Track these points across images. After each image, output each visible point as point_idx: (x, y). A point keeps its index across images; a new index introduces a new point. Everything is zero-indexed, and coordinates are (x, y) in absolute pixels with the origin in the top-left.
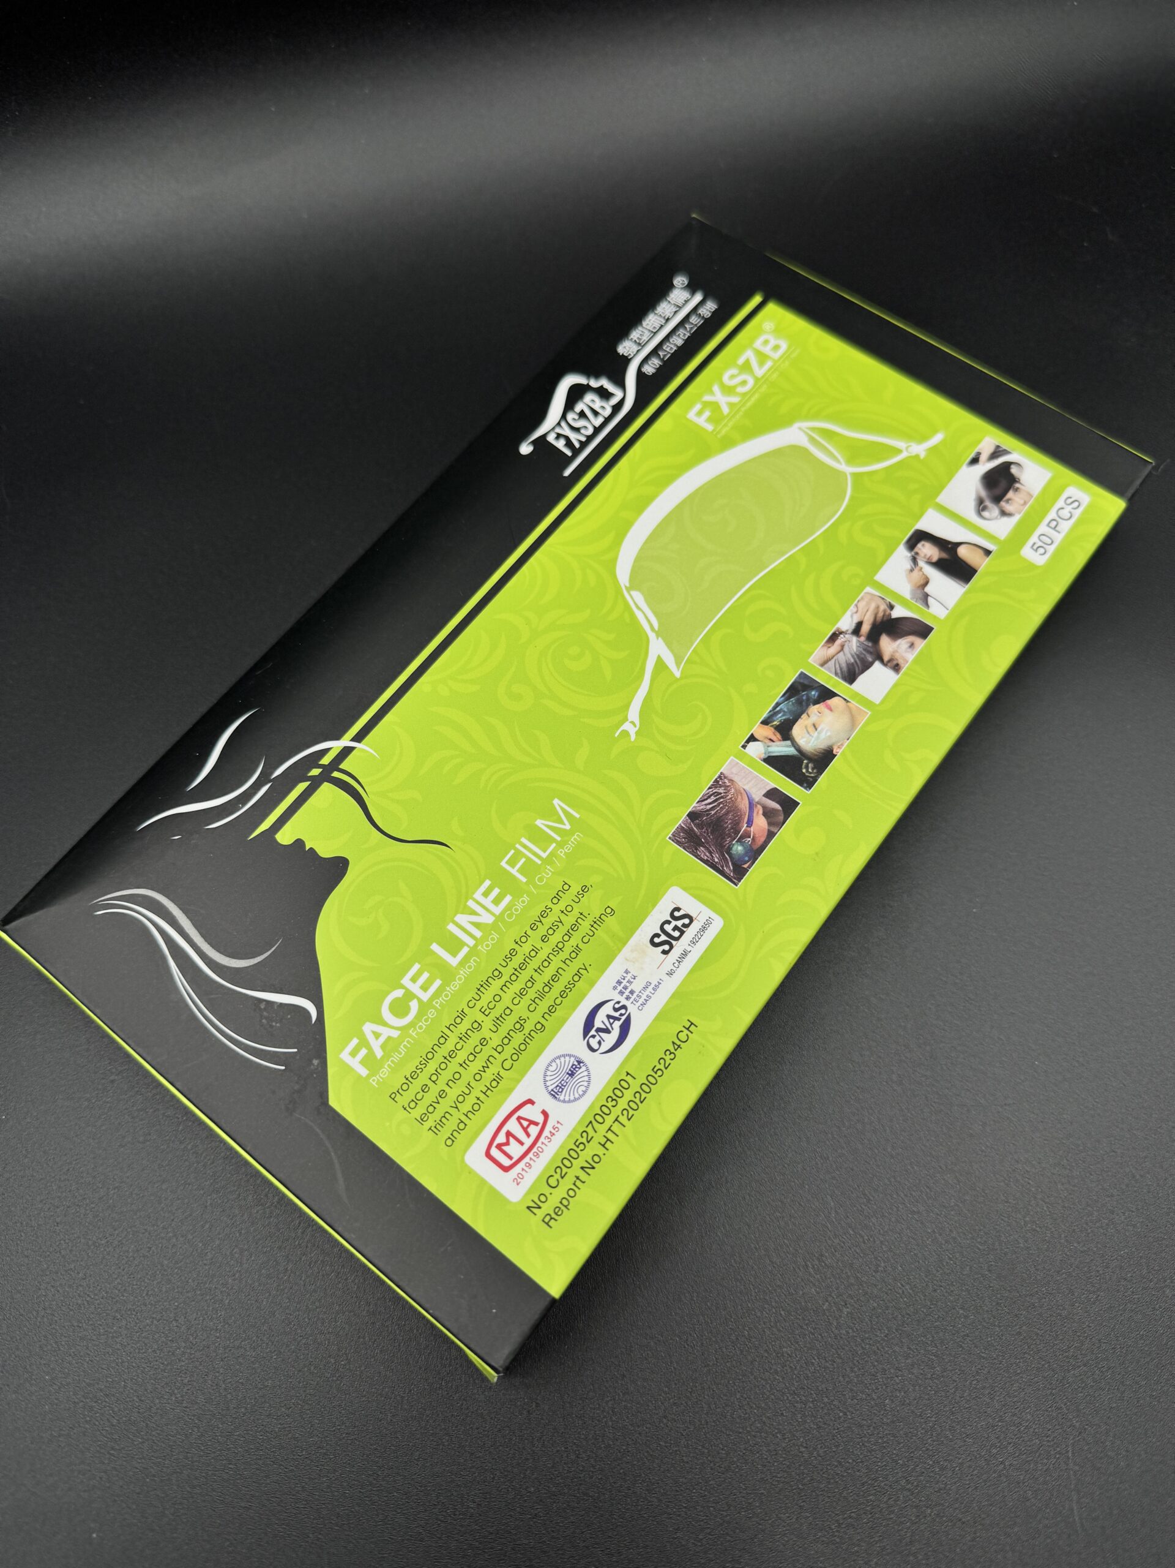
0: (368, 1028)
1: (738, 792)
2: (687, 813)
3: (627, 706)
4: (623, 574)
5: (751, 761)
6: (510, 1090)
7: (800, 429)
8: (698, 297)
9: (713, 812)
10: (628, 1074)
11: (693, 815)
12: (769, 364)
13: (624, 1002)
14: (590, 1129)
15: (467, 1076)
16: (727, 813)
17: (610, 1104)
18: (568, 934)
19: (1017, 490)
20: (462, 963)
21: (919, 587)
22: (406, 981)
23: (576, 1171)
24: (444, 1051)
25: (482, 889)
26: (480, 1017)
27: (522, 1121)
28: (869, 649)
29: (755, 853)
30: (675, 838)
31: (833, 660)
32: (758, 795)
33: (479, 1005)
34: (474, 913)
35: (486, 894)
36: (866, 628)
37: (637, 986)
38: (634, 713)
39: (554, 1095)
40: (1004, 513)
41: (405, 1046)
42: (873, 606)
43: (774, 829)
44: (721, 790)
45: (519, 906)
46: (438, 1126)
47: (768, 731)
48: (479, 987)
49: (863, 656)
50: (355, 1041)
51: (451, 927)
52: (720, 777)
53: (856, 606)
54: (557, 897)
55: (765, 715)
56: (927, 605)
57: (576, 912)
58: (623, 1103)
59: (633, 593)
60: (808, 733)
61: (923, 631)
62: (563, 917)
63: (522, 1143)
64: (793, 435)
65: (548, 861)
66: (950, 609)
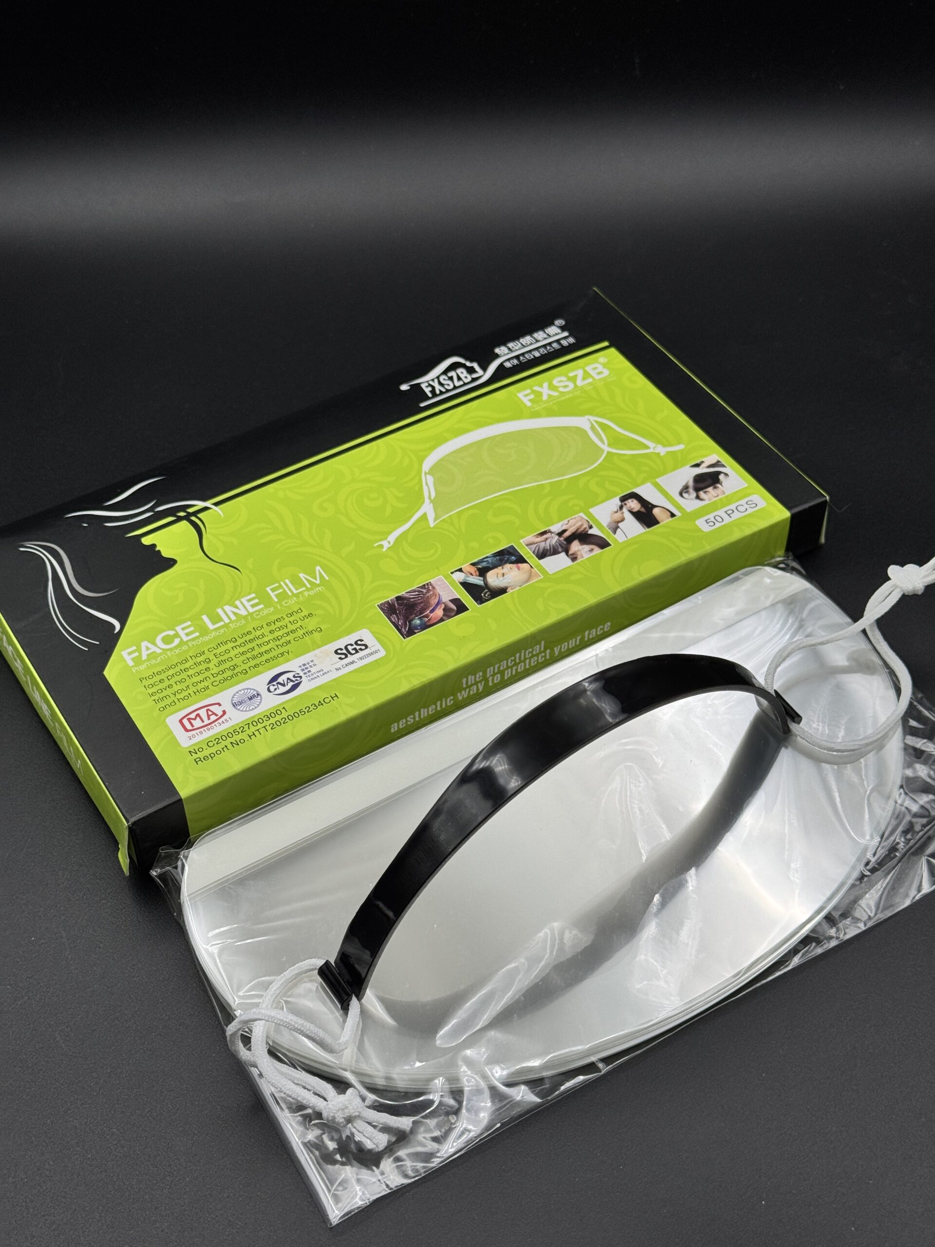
0: (144, 644)
1: (434, 594)
2: (396, 596)
3: (390, 533)
4: (427, 465)
5: (452, 582)
6: (210, 696)
7: (589, 420)
8: (566, 334)
9: (412, 600)
10: (284, 708)
11: (398, 598)
12: (590, 380)
13: (301, 674)
14: (246, 727)
15: (189, 682)
16: (420, 603)
17: (264, 719)
18: (288, 634)
19: (715, 488)
20: (216, 630)
21: (616, 522)
22: (178, 629)
23: (227, 743)
24: (182, 667)
25: (249, 597)
26: (212, 657)
27: (209, 712)
28: (563, 545)
29: (425, 626)
30: (381, 607)
31: (536, 545)
32: (446, 598)
33: (215, 651)
34: (237, 607)
35: (249, 601)
36: (567, 534)
37: (313, 670)
38: (392, 538)
39: (234, 705)
40: (698, 497)
41: (161, 658)
42: (580, 524)
43: (444, 618)
44: (425, 591)
45: (266, 612)
46: (159, 700)
47: (473, 569)
48: (220, 643)
49: (556, 547)
50: (135, 648)
51: (219, 611)
52: (427, 584)
53: (569, 521)
54: (291, 615)
55: (475, 560)
56: (615, 533)
57: (298, 625)
58: (272, 721)
59: (428, 476)
60: (497, 577)
61: (603, 544)
62: (289, 625)
63: (203, 721)
64: (582, 422)
65: (297, 595)
66: (629, 538)
